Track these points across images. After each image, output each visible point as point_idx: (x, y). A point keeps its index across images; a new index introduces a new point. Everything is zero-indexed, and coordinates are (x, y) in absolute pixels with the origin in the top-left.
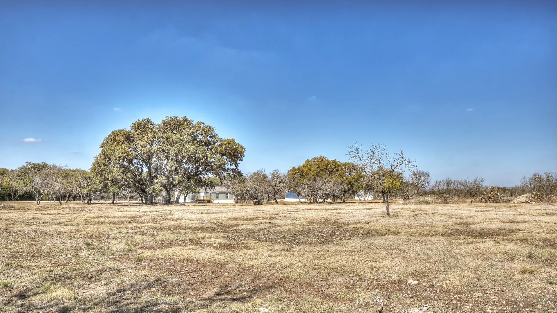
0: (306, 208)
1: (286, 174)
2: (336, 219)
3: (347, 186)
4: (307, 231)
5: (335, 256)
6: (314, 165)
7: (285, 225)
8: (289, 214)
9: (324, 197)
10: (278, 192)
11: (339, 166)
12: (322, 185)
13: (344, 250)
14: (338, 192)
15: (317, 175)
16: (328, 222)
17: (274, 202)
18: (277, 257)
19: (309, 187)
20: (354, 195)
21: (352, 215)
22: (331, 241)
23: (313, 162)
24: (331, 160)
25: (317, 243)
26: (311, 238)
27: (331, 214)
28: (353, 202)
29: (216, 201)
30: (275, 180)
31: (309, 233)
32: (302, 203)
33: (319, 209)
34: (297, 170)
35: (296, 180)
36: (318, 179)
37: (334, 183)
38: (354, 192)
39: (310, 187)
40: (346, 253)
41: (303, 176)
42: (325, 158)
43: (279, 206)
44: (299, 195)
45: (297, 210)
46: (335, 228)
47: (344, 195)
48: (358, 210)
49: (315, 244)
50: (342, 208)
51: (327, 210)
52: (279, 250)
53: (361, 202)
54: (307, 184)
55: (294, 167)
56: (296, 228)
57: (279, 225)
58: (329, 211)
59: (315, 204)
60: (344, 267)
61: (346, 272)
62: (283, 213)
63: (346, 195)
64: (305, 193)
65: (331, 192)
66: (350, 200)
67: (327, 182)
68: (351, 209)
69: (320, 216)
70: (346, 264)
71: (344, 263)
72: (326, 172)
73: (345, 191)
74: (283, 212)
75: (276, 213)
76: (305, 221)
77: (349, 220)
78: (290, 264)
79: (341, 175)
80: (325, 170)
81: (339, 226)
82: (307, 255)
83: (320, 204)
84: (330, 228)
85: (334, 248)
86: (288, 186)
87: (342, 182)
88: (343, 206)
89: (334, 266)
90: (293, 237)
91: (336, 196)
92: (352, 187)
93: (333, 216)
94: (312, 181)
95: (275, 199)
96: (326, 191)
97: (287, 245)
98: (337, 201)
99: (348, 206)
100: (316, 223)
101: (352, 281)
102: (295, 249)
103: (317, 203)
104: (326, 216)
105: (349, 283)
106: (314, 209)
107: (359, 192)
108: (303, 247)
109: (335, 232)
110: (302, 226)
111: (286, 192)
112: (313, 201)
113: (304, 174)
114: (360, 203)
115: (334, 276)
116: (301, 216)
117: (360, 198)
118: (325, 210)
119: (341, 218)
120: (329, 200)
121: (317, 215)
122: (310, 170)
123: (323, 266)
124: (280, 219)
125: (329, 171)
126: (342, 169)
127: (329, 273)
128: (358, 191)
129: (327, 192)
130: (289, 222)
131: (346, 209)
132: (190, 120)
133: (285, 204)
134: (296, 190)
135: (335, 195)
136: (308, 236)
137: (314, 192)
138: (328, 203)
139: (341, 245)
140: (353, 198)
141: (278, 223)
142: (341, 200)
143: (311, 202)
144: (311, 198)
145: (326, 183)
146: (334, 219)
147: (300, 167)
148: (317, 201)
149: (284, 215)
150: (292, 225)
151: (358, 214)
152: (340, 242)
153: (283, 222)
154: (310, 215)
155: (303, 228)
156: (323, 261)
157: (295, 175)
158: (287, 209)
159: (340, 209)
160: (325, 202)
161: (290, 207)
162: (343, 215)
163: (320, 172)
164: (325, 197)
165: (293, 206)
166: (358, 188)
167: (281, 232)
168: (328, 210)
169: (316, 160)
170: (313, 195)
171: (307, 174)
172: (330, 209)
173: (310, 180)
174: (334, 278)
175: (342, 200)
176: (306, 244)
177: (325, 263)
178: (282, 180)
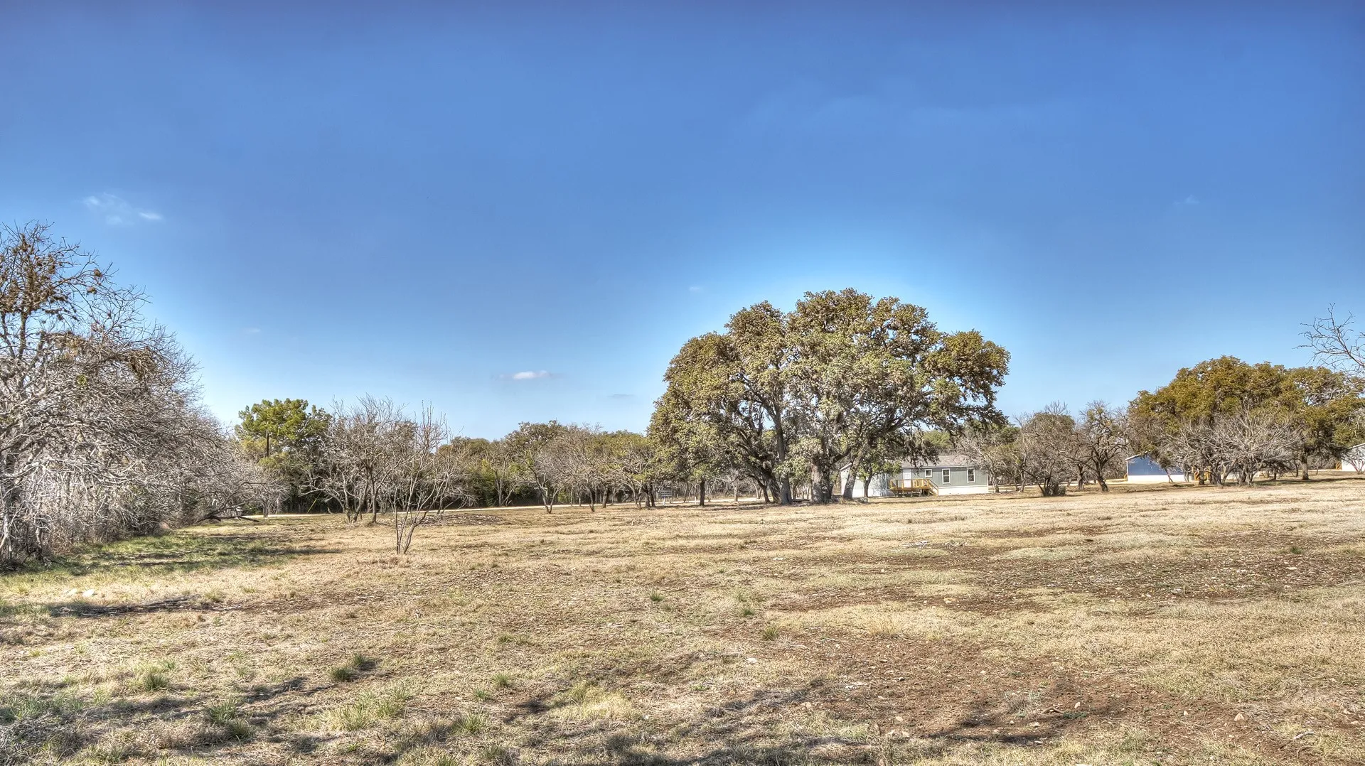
0: (1191, 500)
1: (1124, 412)
2: (1286, 528)
3: (1312, 435)
4: (1200, 563)
5: (1292, 632)
6: (1204, 381)
7: (1133, 547)
8: (1141, 518)
9: (1241, 467)
10: (1106, 461)
11: (1280, 380)
12: (1235, 434)
13: (1320, 614)
14: (1283, 453)
15: (1215, 408)
16: (1259, 538)
17: (1098, 485)
18: (1117, 632)
19: (1194, 441)
20: (1339, 458)
21: (1335, 515)
22: (1273, 590)
23: (1201, 375)
24: (1256, 365)
25: (1232, 594)
26: (1209, 581)
27: (1267, 513)
28: (1340, 477)
29: (943, 491)
30: (1095, 429)
31: (1204, 566)
32: (1177, 486)
33: (1231, 502)
34: (1156, 399)
35: (1156, 427)
36: (1221, 420)
37: (1270, 427)
38: (1337, 449)
39: (1199, 441)
40: (1326, 623)
41: (1174, 413)
42: (1235, 361)
43: (1112, 496)
44: (1166, 465)
45: (1164, 507)
46: (1284, 552)
47: (1304, 461)
48: (1354, 500)
49: (1226, 597)
50: (1300, 497)
51: (1254, 503)
52: (1123, 613)
53: (1362, 479)
54: (1189, 435)
55: (1146, 392)
56: (1167, 555)
57: (1116, 546)
58: (1262, 508)
59: (1217, 489)
60: (1326, 666)
61: (1333, 680)
62: (1125, 515)
63: (1310, 459)
64: (1185, 459)
65: (1261, 454)
66: (1325, 473)
67: (1247, 426)
68: (1332, 498)
69: (1235, 522)
70: (1328, 655)
71: (1323, 652)
72: (1241, 399)
73: (1308, 450)
74: (1125, 512)
75: (1105, 515)
76: (1190, 535)
77: (1328, 529)
78: (1157, 651)
79: (1289, 405)
80: (1238, 392)
81: (1296, 547)
82: (1204, 628)
83: (1231, 489)
84: (1267, 552)
85: (1286, 610)
86: (1132, 442)
87: (1296, 424)
88: (1303, 491)
89: (1292, 660)
90: (1158, 578)
91: (1280, 464)
92: (1328, 434)
93: (1274, 520)
94: (1201, 427)
95: (1101, 479)
96: (1248, 450)
97: (1143, 599)
98: (1283, 478)
99: (1321, 491)
100: (1225, 540)
101: (1354, 708)
102: (1167, 611)
103: (1223, 485)
104: (1253, 521)
105: (1345, 711)
106: (1215, 502)
107: (1354, 450)
108: (1191, 607)
109: (1287, 566)
110: (1182, 549)
111: (1128, 458)
112: (1211, 480)
113: (1177, 409)
114: (1358, 481)
115: (1293, 690)
116: (1178, 521)
117: (1357, 465)
118: (1248, 503)
119: (1301, 526)
120: (1258, 476)
121: (1224, 519)
122: (1194, 395)
123: (1257, 661)
124: (1118, 530)
125: (1251, 395)
126: (1291, 387)
127: (1278, 679)
128: (1349, 446)
129: (1251, 455)
130: (1144, 537)
131: (1313, 499)
132: (863, 297)
133: (1129, 490)
134: (1156, 454)
135: (1275, 462)
136: (1201, 577)
137: (1211, 455)
138: (1255, 485)
139: (1308, 600)
140: (1334, 467)
141: (1112, 540)
142: (1297, 475)
143: (1203, 483)
144: (1201, 473)
145: (1244, 430)
146: (1279, 529)
147: (1164, 389)
148: (1220, 480)
149: (1130, 519)
150: (1154, 547)
151: (1356, 512)
152: (1303, 591)
153: (1127, 538)
154: (1204, 519)
155: (1186, 553)
156: (1254, 647)
157: (1152, 413)
158: (1136, 504)
159: (1297, 500)
160: (1247, 480)
161: (1143, 499)
162: (1308, 516)
163: (1223, 400)
164: (1244, 470)
165: (1150, 495)
166: (1348, 440)
167: (1123, 566)
168: (1258, 503)
169: (1209, 369)
170: (1206, 463)
171: (1186, 407)
172: (1262, 502)
173: (1196, 422)
174: (1293, 695)
175: (1301, 473)
176: (1199, 597)
177: (1263, 653)
178: (1114, 427)
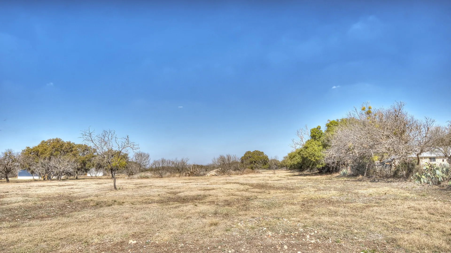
0: (39, 185)
1: (20, 154)
2: (68, 194)
3: (81, 164)
4: (39, 207)
5: (66, 227)
6: (49, 145)
7: (16, 202)
8: (21, 192)
9: (58, 174)
10: (10, 171)
11: (73, 147)
12: (57, 164)
13: (74, 221)
14: (71, 170)
15: (52, 154)
16: (60, 197)
17: (5, 180)
18: (4, 234)
19: (43, 165)
20: (87, 172)
21: (83, 189)
22: (62, 214)
23: (49, 143)
24: (67, 142)
25: (49, 216)
26: (42, 213)
27: (64, 189)
28: (85, 178)
30: (7, 159)
31: (40, 208)
32: (36, 180)
33: (53, 186)
34: (32, 150)
35: (31, 160)
36: (53, 158)
37: (68, 162)
38: (86, 169)
39: (45, 165)
40: (76, 223)
41: (38, 155)
42: (60, 140)
43: (11, 184)
44: (33, 173)
45: (30, 188)
46: (67, 202)
47: (77, 173)
48: (89, 185)
49: (46, 218)
50: (74, 184)
51: (60, 186)
52: (7, 227)
53: (92, 178)
54: (42, 163)
55: (29, 147)
56: (28, 205)
57: (9, 202)
58: (62, 187)
59: (49, 181)
60: (74, 236)
61: (76, 240)
62: (14, 191)
63: (78, 172)
64: (39, 171)
65: (64, 170)
66: (82, 177)
67: (61, 161)
68: (83, 184)
69: (53, 192)
70: (75, 233)
71: (74, 232)
72: (61, 152)
73: (78, 169)
74: (14, 190)
75: (6, 191)
76: (37, 197)
77: (81, 194)
78: (19, 240)
79: (75, 155)
80: (60, 150)
81: (70, 199)
82: (37, 229)
83: (53, 181)
84: (62, 202)
85: (65, 220)
86: (21, 165)
87: (76, 161)
88: (75, 182)
89: (64, 236)
90: (24, 213)
91: (70, 174)
92: (85, 165)
93: (65, 191)
94: (46, 160)
95: (7, 178)
96: (60, 169)
97: (16, 221)
98: (70, 178)
99: (80, 182)
100: (49, 199)
101: (80, 248)
102: (25, 224)
103: (51, 180)
104: (59, 192)
105: (77, 250)
106: (48, 186)
107: (91, 170)
108: (34, 222)
109: (67, 206)
110: (34, 202)
111: (19, 170)
112: (47, 178)
113: (39, 154)
114: (91, 179)
115: (63, 246)
116: (34, 193)
117: (91, 174)
118: (58, 186)
119: (73, 193)
120: (63, 177)
121: (50, 191)
122: (46, 150)
123: (53, 238)
124: (11, 196)
125: (64, 151)
126: (76, 150)
127: (59, 243)
128: (90, 168)
129: (61, 170)
130: (20, 199)
131: (78, 184)
133: (17, 182)
134: (29, 169)
135: (68, 173)
136: (39, 211)
137: (48, 170)
138: (61, 180)
139: (72, 216)
140: (85, 175)
141: (8, 200)
142: (74, 177)
143: (45, 179)
144: (44, 176)
145: (60, 162)
146: (66, 194)
147: (36, 147)
148: (50, 179)
149: (16, 192)
150: (23, 202)
151: (89, 188)
152: (71, 214)
153: (13, 199)
154: (43, 191)
155: (35, 203)
156: (53, 234)
157: (30, 155)
158: (19, 187)
159: (73, 185)
160: (59, 179)
161: (22, 185)
162: (76, 190)
163: (55, 152)
164: (59, 175)
165: (25, 184)
166: (90, 167)
167: (10, 210)
168: (61, 186)
169: (52, 141)
170: (47, 173)
171: (42, 153)
172: (63, 186)
173: (45, 159)
174: (63, 247)
175: (76, 177)
176: (37, 219)
177: (56, 235)
178: (15, 159)
